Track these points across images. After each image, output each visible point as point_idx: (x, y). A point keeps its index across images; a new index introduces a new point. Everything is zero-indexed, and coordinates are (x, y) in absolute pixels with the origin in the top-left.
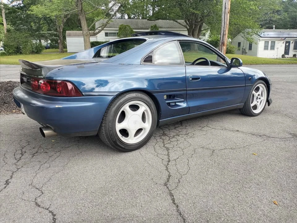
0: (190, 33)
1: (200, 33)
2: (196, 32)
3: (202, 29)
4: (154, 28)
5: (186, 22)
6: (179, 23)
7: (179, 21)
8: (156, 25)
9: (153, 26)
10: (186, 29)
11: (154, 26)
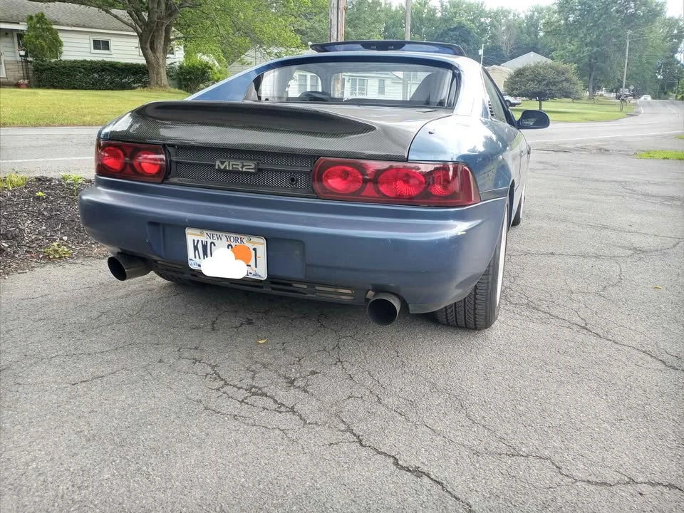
0: (146, 43)
1: (167, 45)
2: (160, 42)
3: (172, 37)
4: (38, 22)
5: (131, 15)
6: (116, 17)
7: (114, 11)
8: (42, 14)
9: (34, 15)
10: (136, 34)
11: (36, 16)
